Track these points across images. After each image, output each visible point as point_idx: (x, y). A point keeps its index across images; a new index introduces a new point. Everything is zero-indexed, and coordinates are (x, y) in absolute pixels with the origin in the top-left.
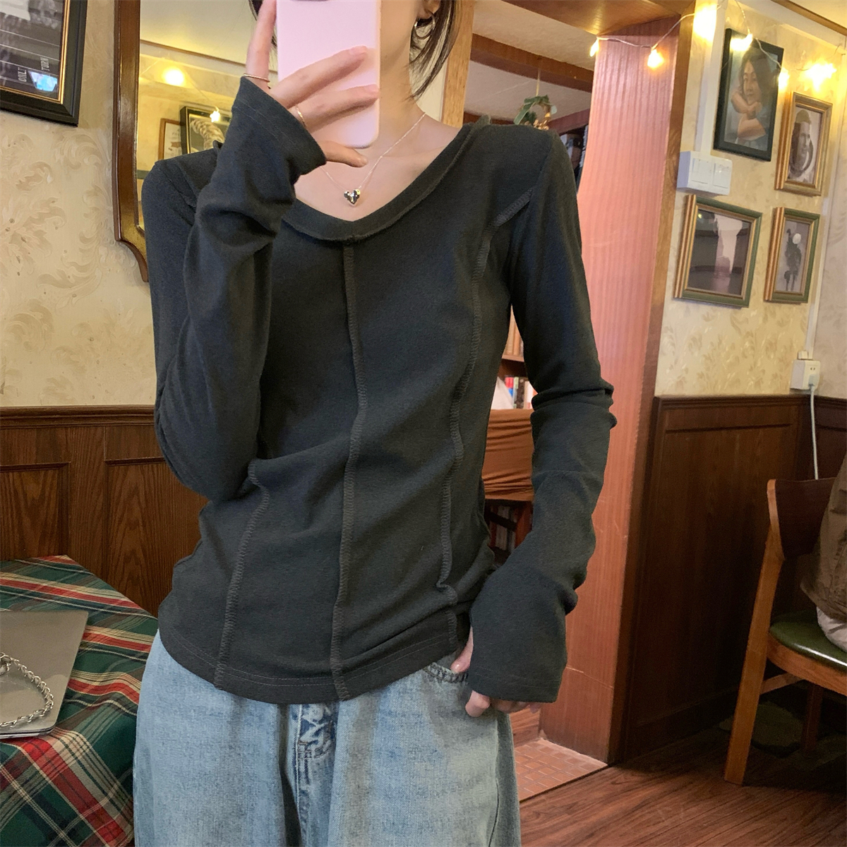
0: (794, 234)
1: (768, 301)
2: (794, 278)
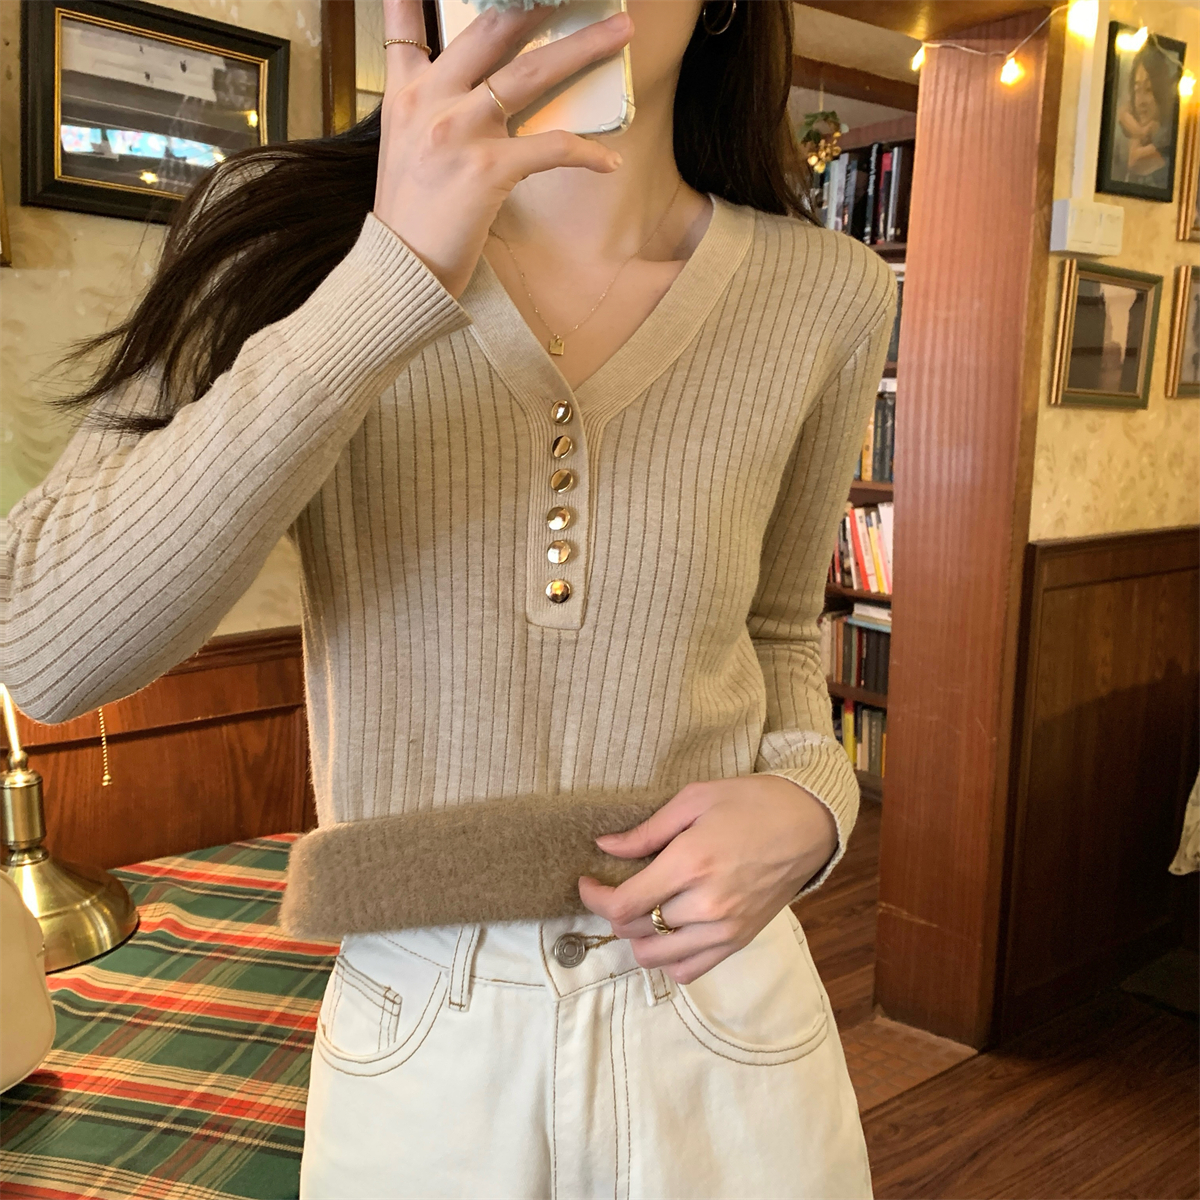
1: (1171, 397)
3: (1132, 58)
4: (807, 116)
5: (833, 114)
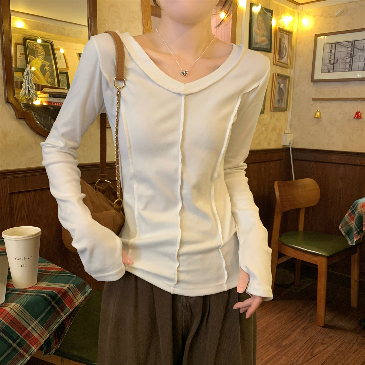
0: (281, 84)
1: (272, 111)
2: (281, 102)
3: (257, 13)
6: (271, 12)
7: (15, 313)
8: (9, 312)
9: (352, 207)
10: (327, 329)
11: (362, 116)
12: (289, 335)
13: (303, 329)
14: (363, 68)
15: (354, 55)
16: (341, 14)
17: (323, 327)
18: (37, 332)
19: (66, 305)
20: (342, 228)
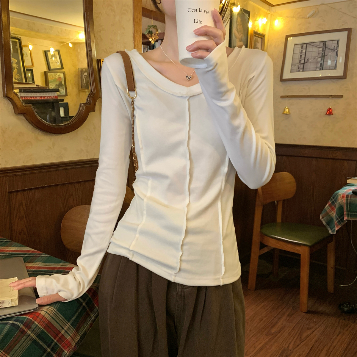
3: (237, 14)
4: (148, 26)
5: (156, 26)
6: (248, 13)
7: (50, 316)
8: (44, 316)
9: (332, 198)
10: (310, 314)
11: (333, 112)
12: (277, 323)
13: (288, 315)
14: (334, 67)
15: (325, 55)
16: (312, 16)
17: (306, 313)
18: (69, 335)
19: (95, 305)
20: (323, 218)
